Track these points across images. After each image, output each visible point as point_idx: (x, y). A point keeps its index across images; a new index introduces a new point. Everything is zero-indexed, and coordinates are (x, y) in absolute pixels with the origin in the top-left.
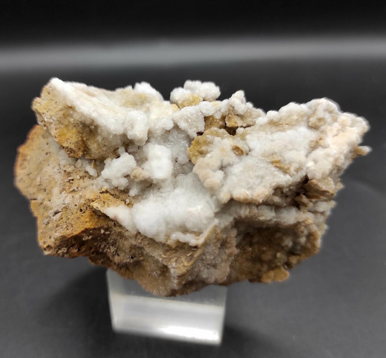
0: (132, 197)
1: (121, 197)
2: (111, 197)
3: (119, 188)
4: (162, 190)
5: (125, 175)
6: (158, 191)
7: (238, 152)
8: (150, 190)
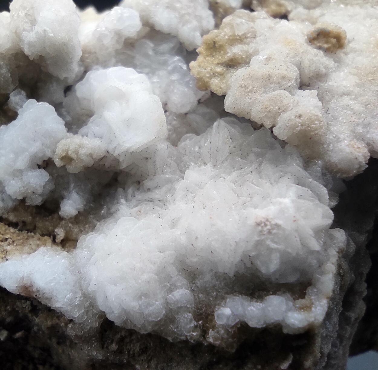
0: (71, 218)
1: (40, 224)
2: (12, 230)
3: (28, 203)
4: (148, 183)
5: (40, 163)
6: (138, 189)
7: (327, 42)
8: (116, 190)
